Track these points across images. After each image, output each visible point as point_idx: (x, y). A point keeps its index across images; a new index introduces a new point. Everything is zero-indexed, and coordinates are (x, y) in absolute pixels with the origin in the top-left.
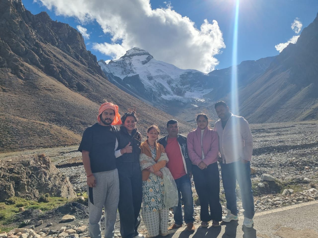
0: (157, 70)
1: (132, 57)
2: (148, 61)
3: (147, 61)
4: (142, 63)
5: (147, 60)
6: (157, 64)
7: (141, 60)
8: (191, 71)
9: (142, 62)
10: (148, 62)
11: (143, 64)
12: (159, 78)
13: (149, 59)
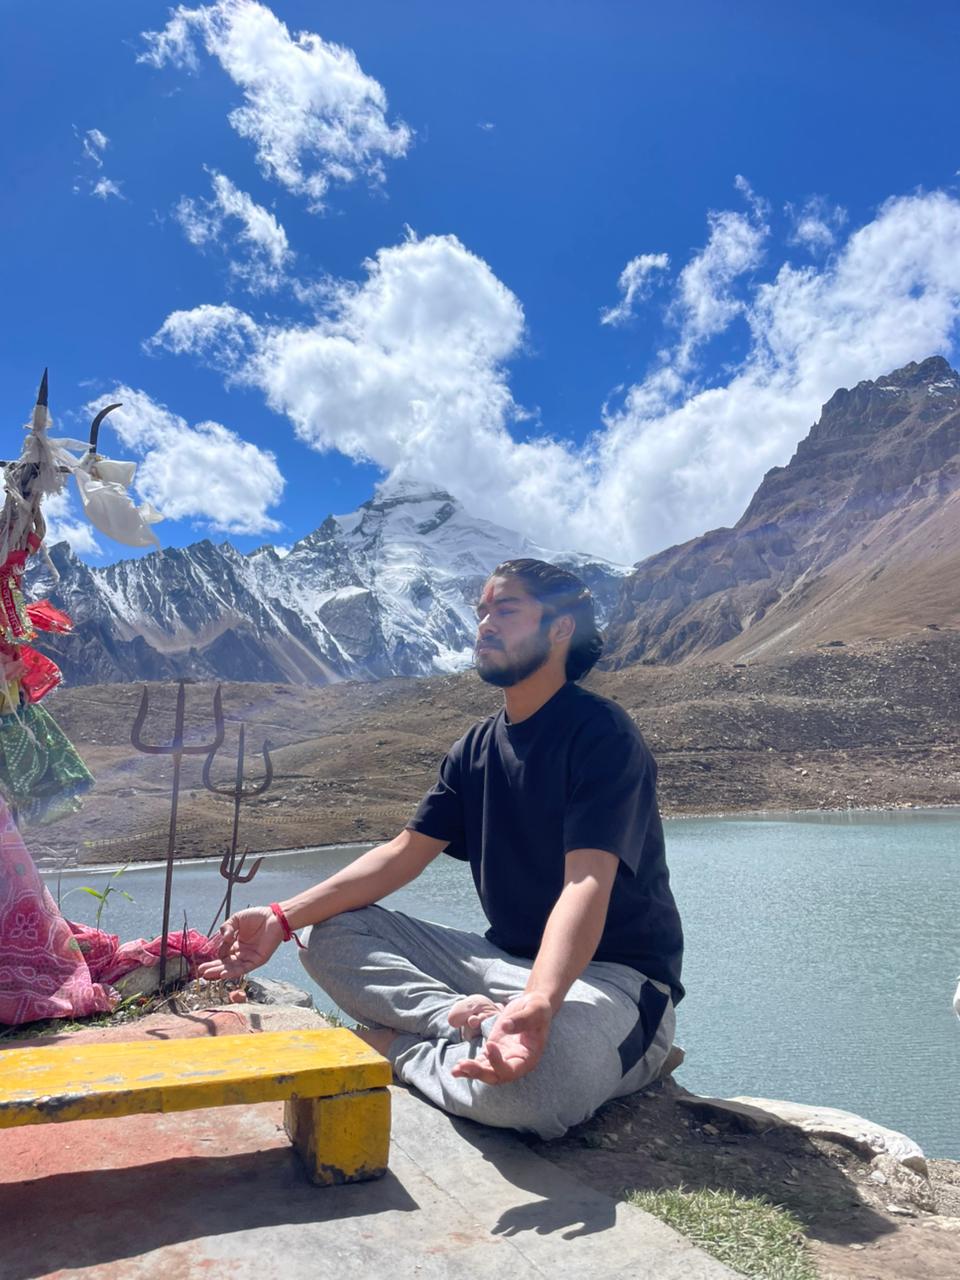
0: (459, 556)
1: (390, 510)
2: (444, 520)
3: (438, 521)
4: (419, 530)
5: (439, 518)
6: (468, 533)
7: (418, 520)
8: (569, 561)
9: (421, 526)
10: (440, 524)
11: (423, 533)
12: (452, 590)
13: (447, 513)
